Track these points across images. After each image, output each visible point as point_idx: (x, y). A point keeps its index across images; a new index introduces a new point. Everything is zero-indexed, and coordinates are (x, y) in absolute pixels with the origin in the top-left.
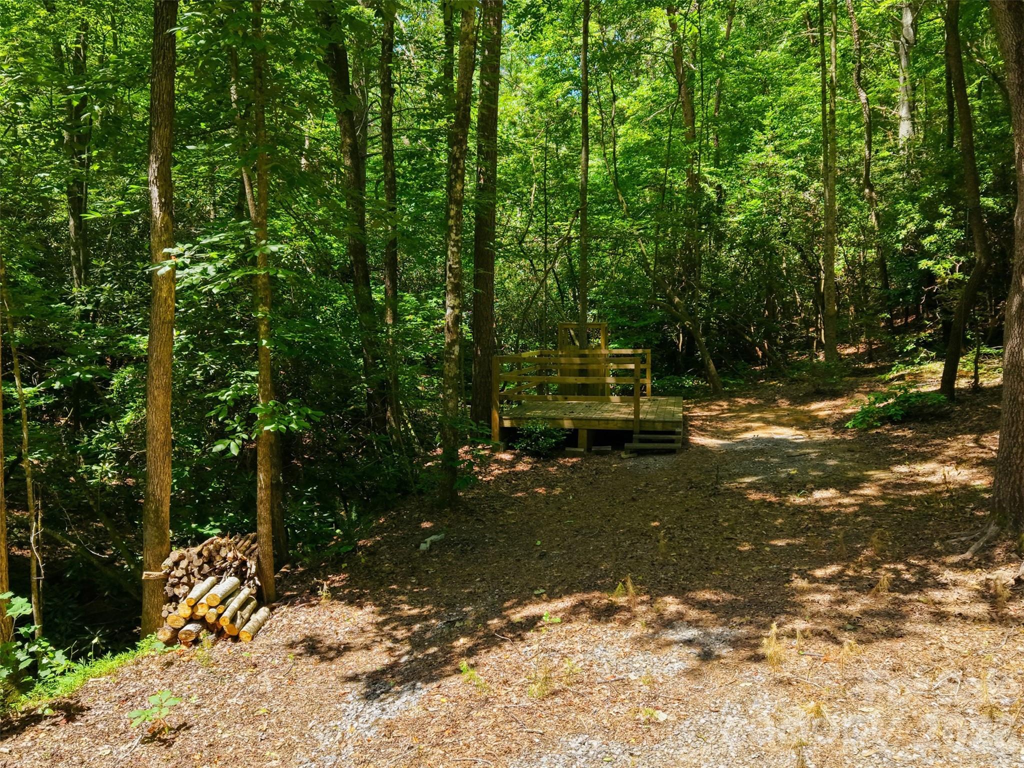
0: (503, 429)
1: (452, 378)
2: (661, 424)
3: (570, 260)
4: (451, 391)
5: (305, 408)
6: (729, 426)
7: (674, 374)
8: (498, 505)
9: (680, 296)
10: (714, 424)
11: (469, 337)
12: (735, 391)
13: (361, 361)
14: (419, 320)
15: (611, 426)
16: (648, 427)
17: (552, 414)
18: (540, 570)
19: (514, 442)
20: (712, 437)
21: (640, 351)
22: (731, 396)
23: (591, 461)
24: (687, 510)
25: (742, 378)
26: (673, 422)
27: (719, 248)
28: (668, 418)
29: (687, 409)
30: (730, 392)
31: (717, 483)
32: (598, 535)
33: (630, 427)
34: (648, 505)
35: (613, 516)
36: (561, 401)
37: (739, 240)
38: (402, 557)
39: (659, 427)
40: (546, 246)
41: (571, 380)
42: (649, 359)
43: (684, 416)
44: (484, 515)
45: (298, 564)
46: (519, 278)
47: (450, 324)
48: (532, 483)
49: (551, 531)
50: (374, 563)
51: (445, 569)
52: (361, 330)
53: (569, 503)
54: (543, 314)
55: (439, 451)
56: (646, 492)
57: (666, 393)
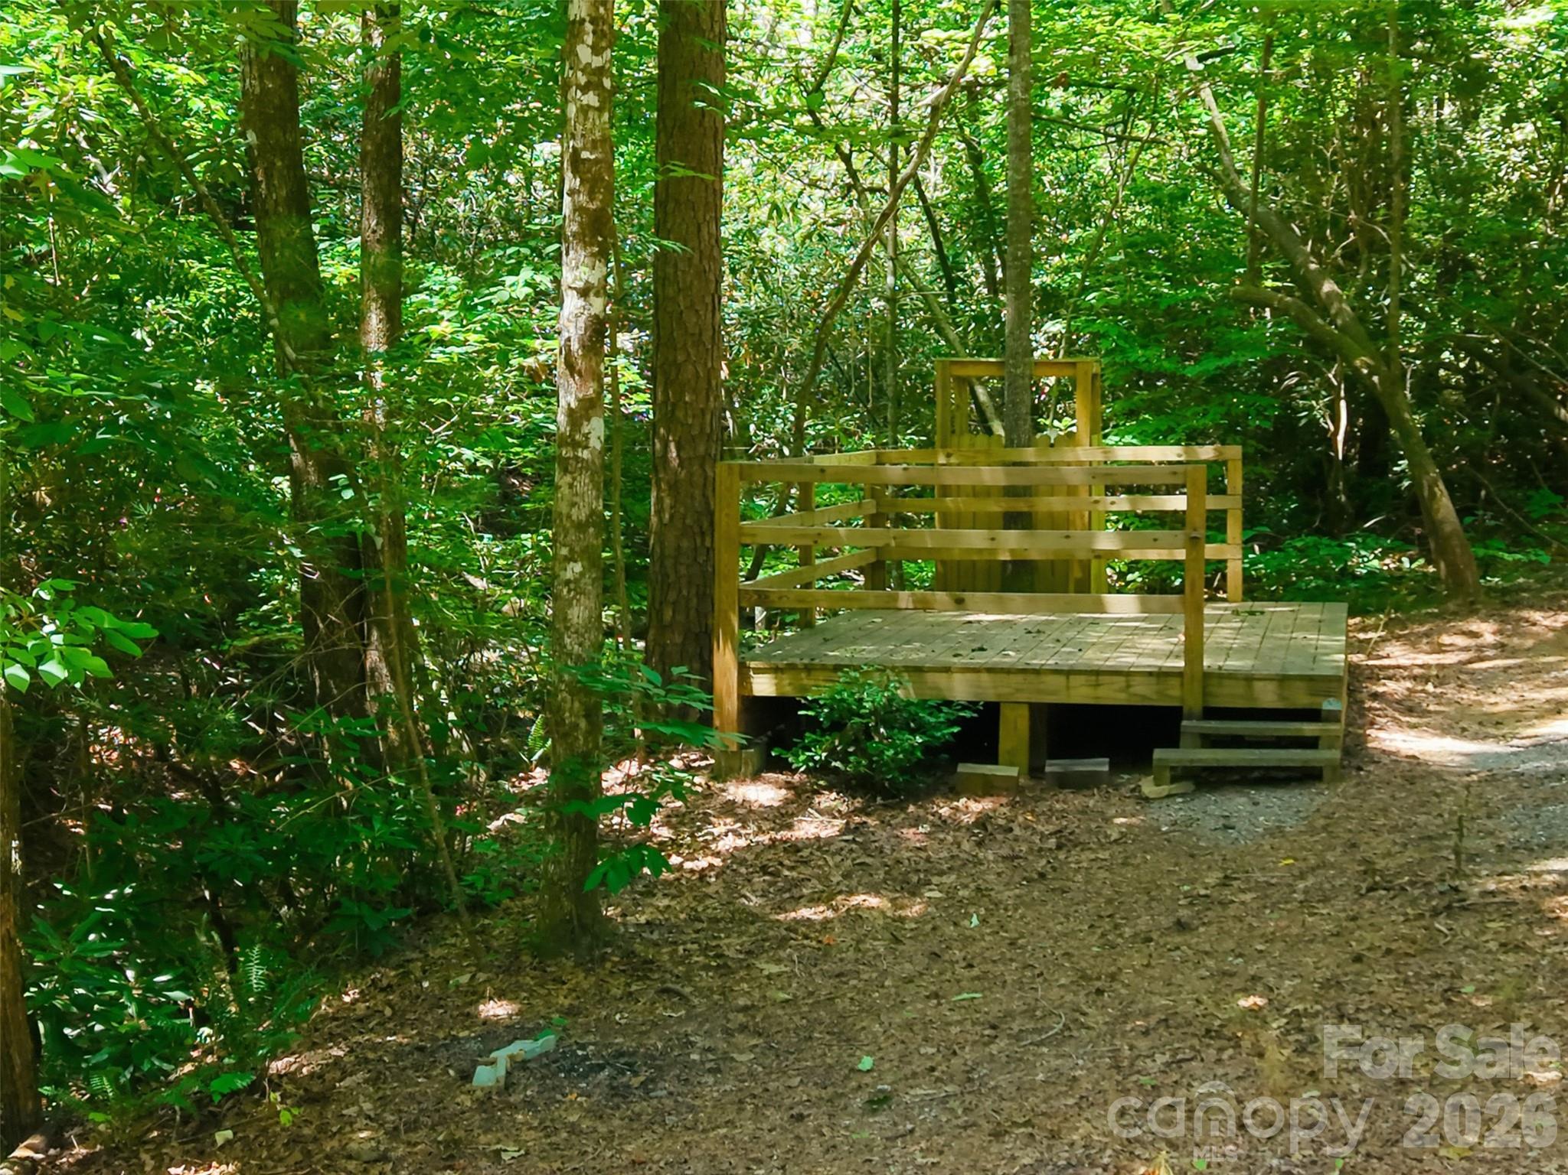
0: (752, 705)
1: (581, 527)
2: (1271, 686)
3: (976, 159)
4: (578, 567)
5: (93, 611)
6: (1501, 702)
7: (1318, 532)
8: (732, 945)
9: (1341, 277)
10: (1450, 691)
11: (639, 404)
12: (1521, 589)
13: (283, 484)
14: (472, 338)
15: (1111, 694)
16: (1229, 697)
17: (914, 654)
18: (869, 1147)
19: (788, 747)
20: (1445, 730)
21: (1207, 452)
22: (1508, 605)
23: (1043, 807)
24: (1358, 959)
25: (1544, 545)
26: (1311, 679)
27: (1468, 119)
28: (1298, 667)
29: (1362, 646)
30: (1504, 591)
31: (1457, 873)
32: (1064, 1036)
33: (1172, 695)
34: (1230, 944)
35: (1113, 977)
36: (944, 612)
37: (1534, 90)
38: (414, 1109)
39: (1267, 697)
40: (894, 109)
41: (975, 539)
42: (1235, 480)
43: (1353, 669)
44: (688, 978)
45: (71, 1135)
46: (806, 220)
47: (575, 346)
48: (847, 876)
49: (909, 1026)
50: (323, 1129)
51: (555, 1147)
52: (283, 375)
53: (967, 940)
54: (890, 339)
55: (540, 776)
56: (1224, 904)
57: (1290, 591)
